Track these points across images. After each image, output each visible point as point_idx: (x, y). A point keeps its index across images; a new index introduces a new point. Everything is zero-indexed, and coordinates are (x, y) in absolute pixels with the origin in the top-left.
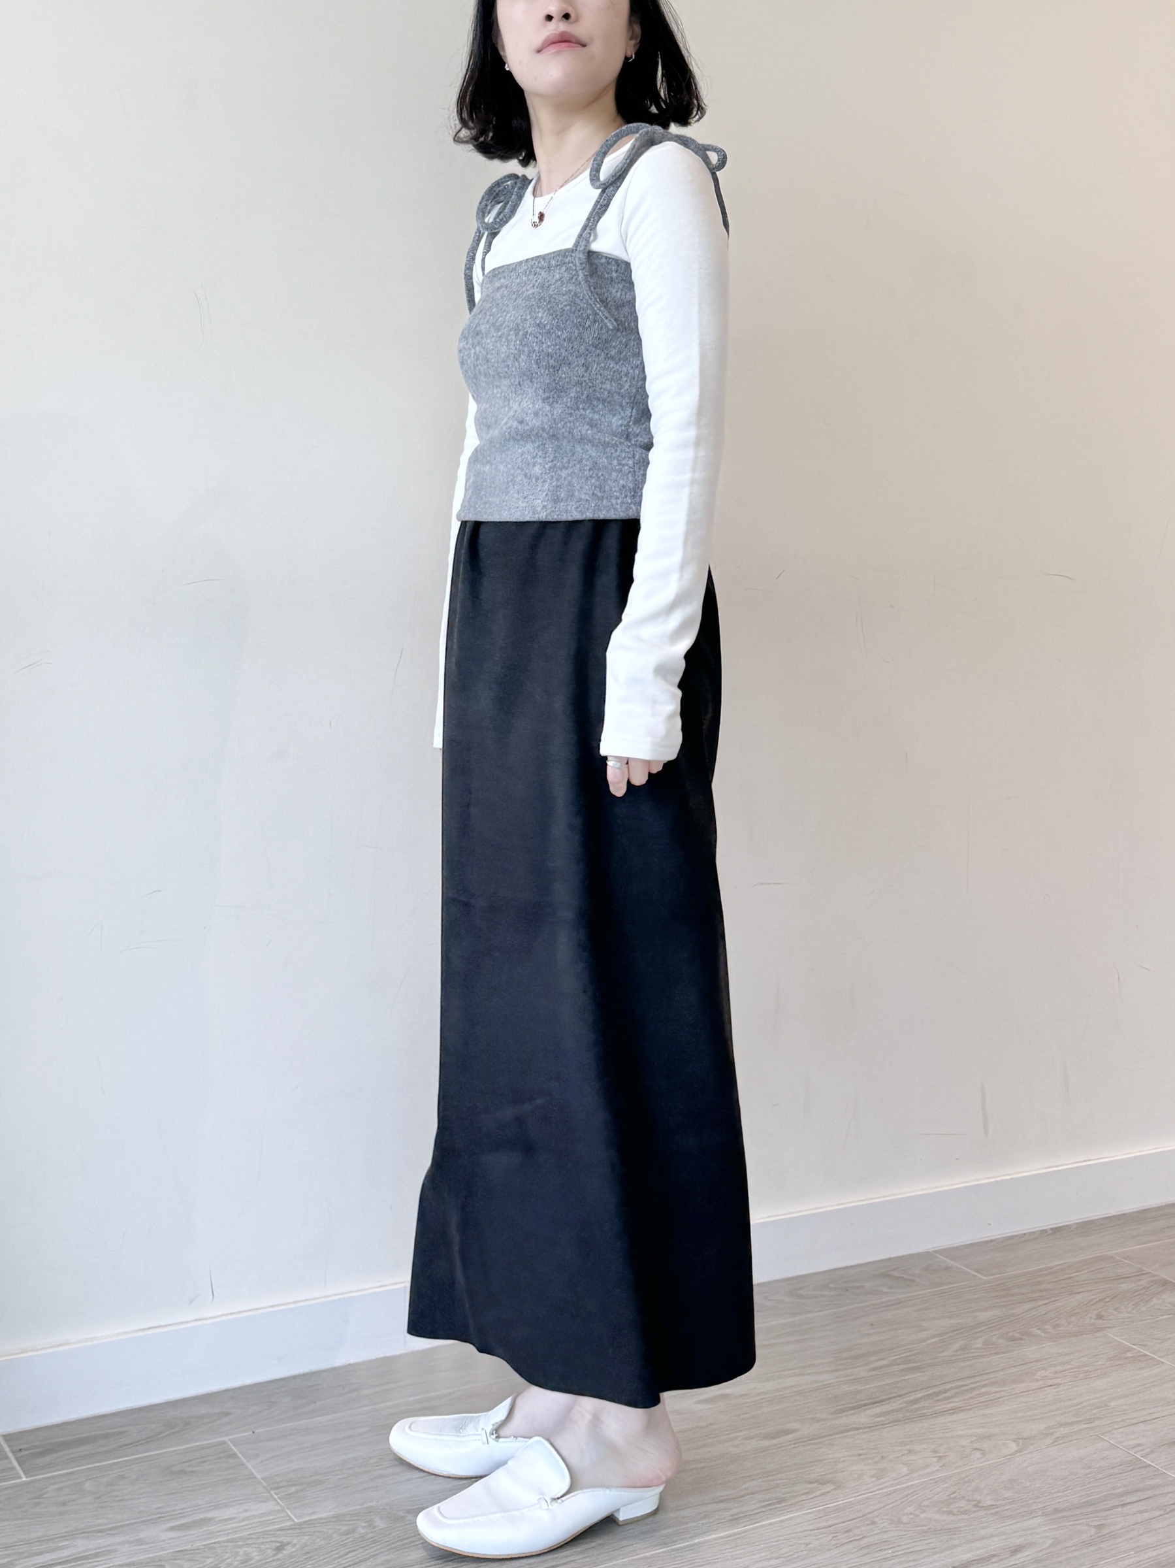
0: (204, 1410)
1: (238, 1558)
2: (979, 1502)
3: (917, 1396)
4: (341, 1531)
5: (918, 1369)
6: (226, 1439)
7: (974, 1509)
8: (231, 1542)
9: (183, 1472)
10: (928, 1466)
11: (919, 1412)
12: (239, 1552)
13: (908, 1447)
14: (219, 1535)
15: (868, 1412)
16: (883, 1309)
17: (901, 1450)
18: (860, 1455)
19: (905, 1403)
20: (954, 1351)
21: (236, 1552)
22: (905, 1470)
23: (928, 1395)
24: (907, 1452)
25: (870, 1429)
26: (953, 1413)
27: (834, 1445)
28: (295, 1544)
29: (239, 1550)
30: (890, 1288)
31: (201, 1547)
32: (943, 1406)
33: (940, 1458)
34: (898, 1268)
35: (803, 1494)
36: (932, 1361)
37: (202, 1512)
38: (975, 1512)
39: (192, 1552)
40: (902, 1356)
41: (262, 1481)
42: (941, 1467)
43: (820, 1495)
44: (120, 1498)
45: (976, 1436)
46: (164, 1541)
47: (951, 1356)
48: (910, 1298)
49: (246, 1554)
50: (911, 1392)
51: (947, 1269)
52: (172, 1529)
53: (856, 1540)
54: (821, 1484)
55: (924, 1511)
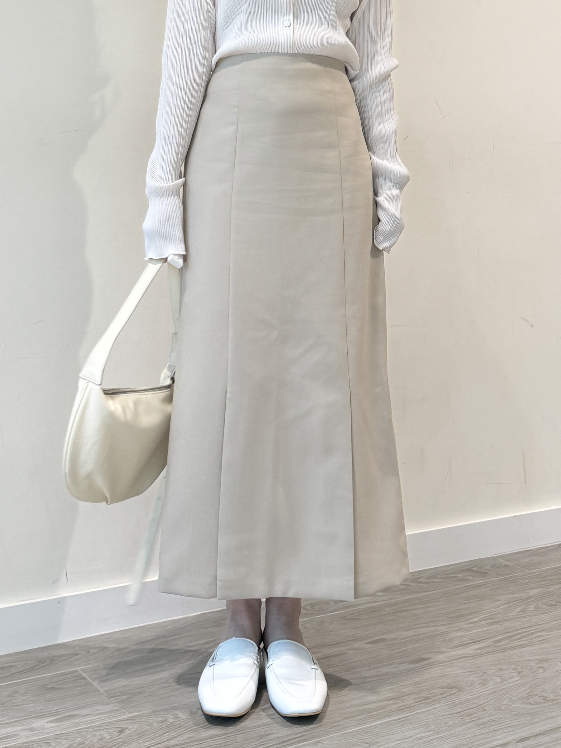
0: (62, 652)
1: (96, 738)
2: (546, 697)
3: (499, 638)
4: (158, 721)
5: (497, 623)
6: (78, 669)
7: (544, 701)
8: (91, 728)
9: (52, 688)
10: (512, 678)
11: (503, 647)
12: (96, 734)
13: (499, 667)
14: (82, 725)
15: (471, 647)
16: (471, 589)
17: (494, 669)
18: (470, 672)
19: (493, 642)
20: (518, 612)
21: (94, 734)
22: (498, 680)
23: (506, 638)
24: (498, 670)
25: (474, 657)
26: (523, 647)
27: (453, 666)
28: (130, 730)
29: (96, 733)
30: (473, 577)
31: (72, 732)
32: (516, 644)
33: (519, 673)
34: (476, 566)
35: (438, 695)
36: (506, 618)
37: (70, 711)
38: (545, 703)
39: (67, 734)
40: (487, 615)
41: (105, 693)
42: (520, 678)
43: (449, 695)
44: (16, 704)
45: (538, 660)
46: (48, 728)
47: (516, 615)
48: (485, 583)
49: (101, 735)
50: (495, 636)
51: (506, 566)
52: (52, 721)
53: (476, 720)
54: (449, 688)
55: (514, 704)
